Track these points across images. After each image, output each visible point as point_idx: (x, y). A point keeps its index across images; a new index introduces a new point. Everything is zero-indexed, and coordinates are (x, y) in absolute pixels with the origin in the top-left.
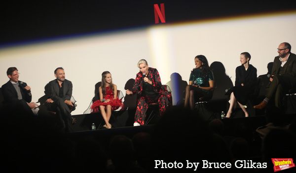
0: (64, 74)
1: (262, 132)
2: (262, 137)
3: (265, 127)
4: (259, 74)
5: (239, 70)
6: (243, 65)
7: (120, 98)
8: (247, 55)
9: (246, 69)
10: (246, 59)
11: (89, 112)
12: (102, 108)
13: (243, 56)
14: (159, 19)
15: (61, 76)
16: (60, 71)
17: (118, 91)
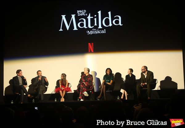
0: (41, 73)
1: (136, 108)
2: (135, 110)
3: (138, 105)
4: (137, 78)
5: (127, 77)
6: (129, 74)
7: (69, 87)
8: (131, 70)
9: (130, 76)
10: (131, 72)
11: (54, 93)
12: (61, 92)
13: (129, 70)
14: (91, 50)
15: (40, 75)
16: (40, 72)
17: (69, 84)
